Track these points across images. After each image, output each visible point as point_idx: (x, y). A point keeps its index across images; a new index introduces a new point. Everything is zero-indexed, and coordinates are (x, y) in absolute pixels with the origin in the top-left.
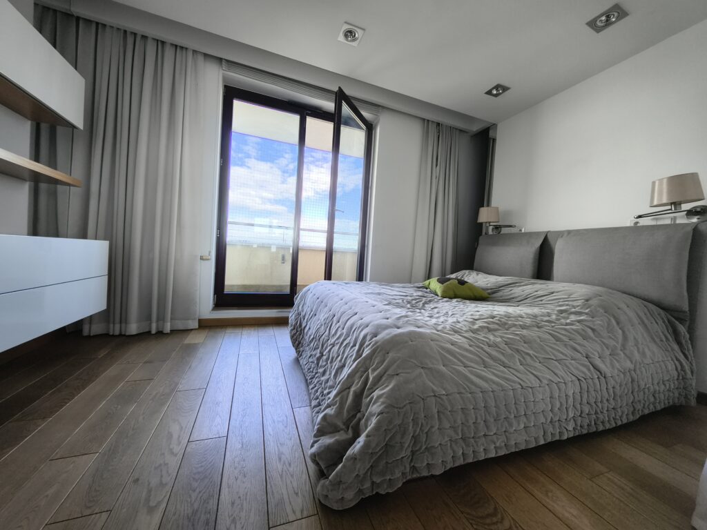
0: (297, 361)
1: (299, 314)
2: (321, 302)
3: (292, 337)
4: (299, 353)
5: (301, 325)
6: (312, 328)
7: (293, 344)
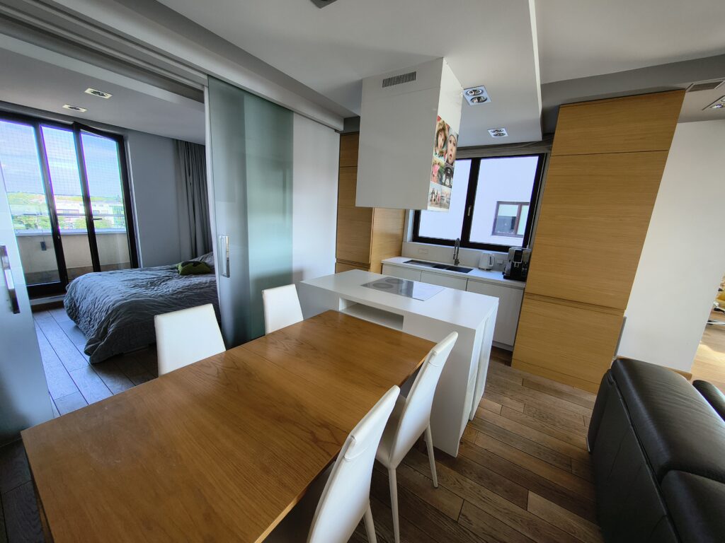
0: (77, 327)
1: (72, 299)
2: (88, 290)
3: (69, 315)
4: (78, 323)
5: (75, 305)
6: (84, 306)
7: (71, 318)
